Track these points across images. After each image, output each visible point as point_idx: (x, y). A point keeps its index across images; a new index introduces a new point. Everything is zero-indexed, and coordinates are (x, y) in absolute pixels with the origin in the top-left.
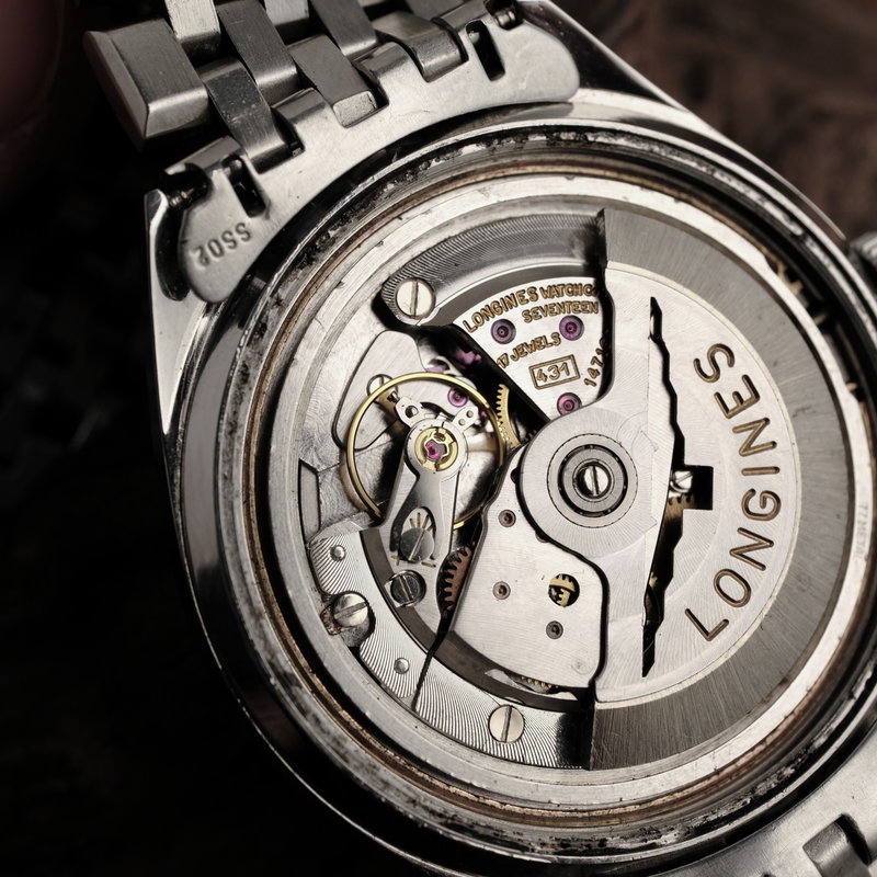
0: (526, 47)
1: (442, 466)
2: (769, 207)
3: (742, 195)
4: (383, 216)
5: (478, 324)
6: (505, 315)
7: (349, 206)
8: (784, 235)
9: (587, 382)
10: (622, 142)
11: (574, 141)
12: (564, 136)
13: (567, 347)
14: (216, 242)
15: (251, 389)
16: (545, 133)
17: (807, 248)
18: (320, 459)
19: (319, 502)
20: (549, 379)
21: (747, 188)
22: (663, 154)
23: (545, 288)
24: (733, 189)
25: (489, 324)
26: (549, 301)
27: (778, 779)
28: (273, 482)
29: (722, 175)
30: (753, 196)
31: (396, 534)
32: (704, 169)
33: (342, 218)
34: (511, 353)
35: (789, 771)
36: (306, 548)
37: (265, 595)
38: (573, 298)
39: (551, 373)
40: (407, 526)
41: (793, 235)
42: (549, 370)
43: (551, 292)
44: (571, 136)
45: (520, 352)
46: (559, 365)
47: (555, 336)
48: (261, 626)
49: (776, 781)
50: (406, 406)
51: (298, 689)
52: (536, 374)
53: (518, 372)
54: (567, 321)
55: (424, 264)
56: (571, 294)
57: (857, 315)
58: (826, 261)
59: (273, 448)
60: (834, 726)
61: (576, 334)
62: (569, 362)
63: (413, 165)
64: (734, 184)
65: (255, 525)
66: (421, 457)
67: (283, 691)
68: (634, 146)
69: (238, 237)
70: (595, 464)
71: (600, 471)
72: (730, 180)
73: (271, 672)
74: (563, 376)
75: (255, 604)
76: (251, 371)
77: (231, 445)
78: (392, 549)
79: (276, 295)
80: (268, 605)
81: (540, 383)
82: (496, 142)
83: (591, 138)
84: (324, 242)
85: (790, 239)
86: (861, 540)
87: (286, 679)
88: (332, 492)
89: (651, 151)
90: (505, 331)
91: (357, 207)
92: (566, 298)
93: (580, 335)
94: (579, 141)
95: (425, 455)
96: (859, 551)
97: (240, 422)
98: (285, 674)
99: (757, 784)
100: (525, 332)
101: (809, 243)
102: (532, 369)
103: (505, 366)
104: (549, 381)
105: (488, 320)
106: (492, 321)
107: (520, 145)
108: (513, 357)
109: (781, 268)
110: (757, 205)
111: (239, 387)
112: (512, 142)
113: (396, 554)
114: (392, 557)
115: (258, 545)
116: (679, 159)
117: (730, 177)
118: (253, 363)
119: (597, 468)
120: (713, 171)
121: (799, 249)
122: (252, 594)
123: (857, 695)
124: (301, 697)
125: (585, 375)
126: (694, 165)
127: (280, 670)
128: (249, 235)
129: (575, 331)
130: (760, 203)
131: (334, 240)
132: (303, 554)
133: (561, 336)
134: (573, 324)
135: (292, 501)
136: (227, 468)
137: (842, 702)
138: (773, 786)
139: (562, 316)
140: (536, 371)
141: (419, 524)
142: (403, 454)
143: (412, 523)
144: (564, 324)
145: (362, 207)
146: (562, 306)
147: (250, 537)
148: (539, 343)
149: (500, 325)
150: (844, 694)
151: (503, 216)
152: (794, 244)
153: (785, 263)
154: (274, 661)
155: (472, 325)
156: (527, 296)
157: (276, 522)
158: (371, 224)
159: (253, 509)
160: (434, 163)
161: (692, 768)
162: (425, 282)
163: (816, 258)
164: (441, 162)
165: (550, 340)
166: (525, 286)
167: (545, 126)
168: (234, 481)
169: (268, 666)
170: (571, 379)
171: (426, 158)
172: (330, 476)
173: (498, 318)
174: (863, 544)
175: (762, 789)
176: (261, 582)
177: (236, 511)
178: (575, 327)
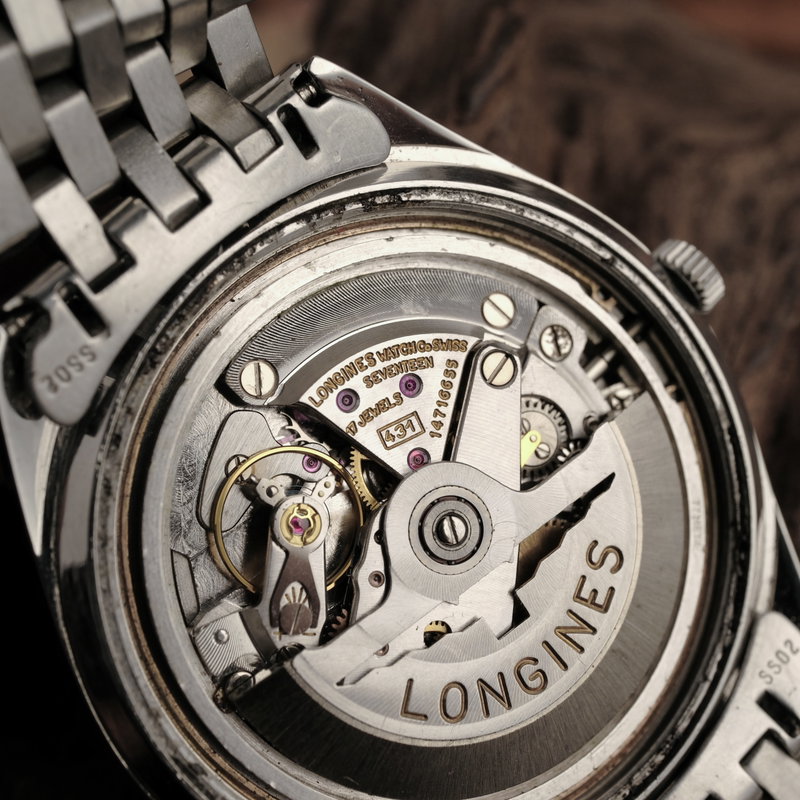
0: (337, 121)
1: (308, 540)
2: (578, 237)
3: (552, 229)
4: (216, 303)
5: (323, 398)
6: (348, 385)
7: (184, 305)
8: (595, 260)
9: (433, 435)
10: (434, 197)
11: (389, 203)
12: (379, 200)
13: (409, 405)
14: (63, 368)
15: (114, 500)
16: (361, 201)
17: (618, 270)
18: (190, 545)
19: (195, 586)
20: (396, 438)
21: (556, 222)
22: (474, 202)
23: (381, 352)
24: (543, 225)
25: (333, 396)
26: (387, 364)
27: (652, 767)
28: (151, 584)
29: (531, 214)
30: (562, 228)
31: (274, 613)
32: (514, 211)
33: (179, 317)
34: (358, 420)
35: (660, 758)
36: (190, 636)
37: (158, 689)
38: (409, 357)
39: (398, 432)
40: (284, 602)
41: (603, 260)
42: (396, 430)
43: (387, 354)
44: (385, 199)
45: (366, 417)
46: (404, 423)
47: (397, 396)
48: (160, 725)
49: (650, 769)
50: (266, 487)
51: (204, 776)
52: (384, 436)
53: (367, 437)
54: (407, 379)
55: (262, 345)
56: (406, 353)
57: (670, 326)
58: (636, 280)
59: (146, 551)
60: (694, 709)
61: (416, 390)
62: (413, 419)
63: (239, 254)
64: (543, 220)
65: (138, 625)
66: (288, 535)
67: (190, 784)
68: (446, 199)
69: (83, 360)
70: (451, 514)
71: (456, 520)
72: (539, 217)
73: (176, 768)
74: (410, 433)
75: (152, 706)
76: (113, 483)
77: (104, 558)
78: (273, 625)
79: (126, 405)
80: (162, 697)
81: (389, 444)
82: (315, 216)
83: (404, 199)
84: (164, 344)
85: (600, 264)
86: (697, 533)
87: (192, 771)
88: (205, 572)
89: (463, 201)
90: (349, 400)
91: (191, 304)
92: (402, 358)
93: (419, 391)
94: (394, 203)
95: (291, 531)
96: (697, 544)
97: (109, 534)
98: (190, 765)
99: (633, 775)
100: (368, 398)
101: (619, 265)
102: (379, 432)
103: (354, 434)
104: (397, 440)
105: (332, 392)
106: (336, 392)
107: (338, 216)
108: (360, 423)
109: (595, 288)
110: (567, 236)
111: (104, 501)
112: (331, 214)
113: (277, 630)
114: (274, 633)
115: (144, 643)
116: (489, 205)
117: (539, 214)
118: (114, 475)
119: (454, 518)
120: (523, 210)
121: (610, 272)
122: (147, 696)
123: (711, 676)
124: (208, 784)
125: (430, 428)
126: (503, 208)
127: (184, 763)
128: (93, 357)
129: (414, 388)
130: (569, 234)
131: (173, 340)
132: (188, 642)
133: (402, 396)
134: (413, 381)
135: (170, 593)
136: (104, 580)
137: (698, 686)
138: (648, 774)
139: (401, 375)
140: (384, 433)
141: (294, 597)
142: (270, 534)
143: (288, 598)
144: (404, 381)
145: (196, 303)
146: (399, 366)
147: (136, 636)
148: (382, 406)
149: (343, 395)
150: (699, 677)
151: (331, 282)
152: (605, 267)
153: (598, 283)
154: (177, 756)
155: (317, 399)
156: (365, 363)
157: (159, 622)
158: (206, 313)
159: (134, 610)
160: (259, 248)
161: (574, 773)
162: (266, 361)
163: (627, 278)
164: (266, 245)
165: (393, 401)
166: (362, 353)
167: (360, 195)
168: (114, 592)
169: (172, 763)
170: (417, 435)
171: (251, 245)
172: (201, 559)
173: (341, 388)
174: (699, 536)
175: (637, 779)
176: (152, 678)
177: (119, 620)
178: (415, 385)
